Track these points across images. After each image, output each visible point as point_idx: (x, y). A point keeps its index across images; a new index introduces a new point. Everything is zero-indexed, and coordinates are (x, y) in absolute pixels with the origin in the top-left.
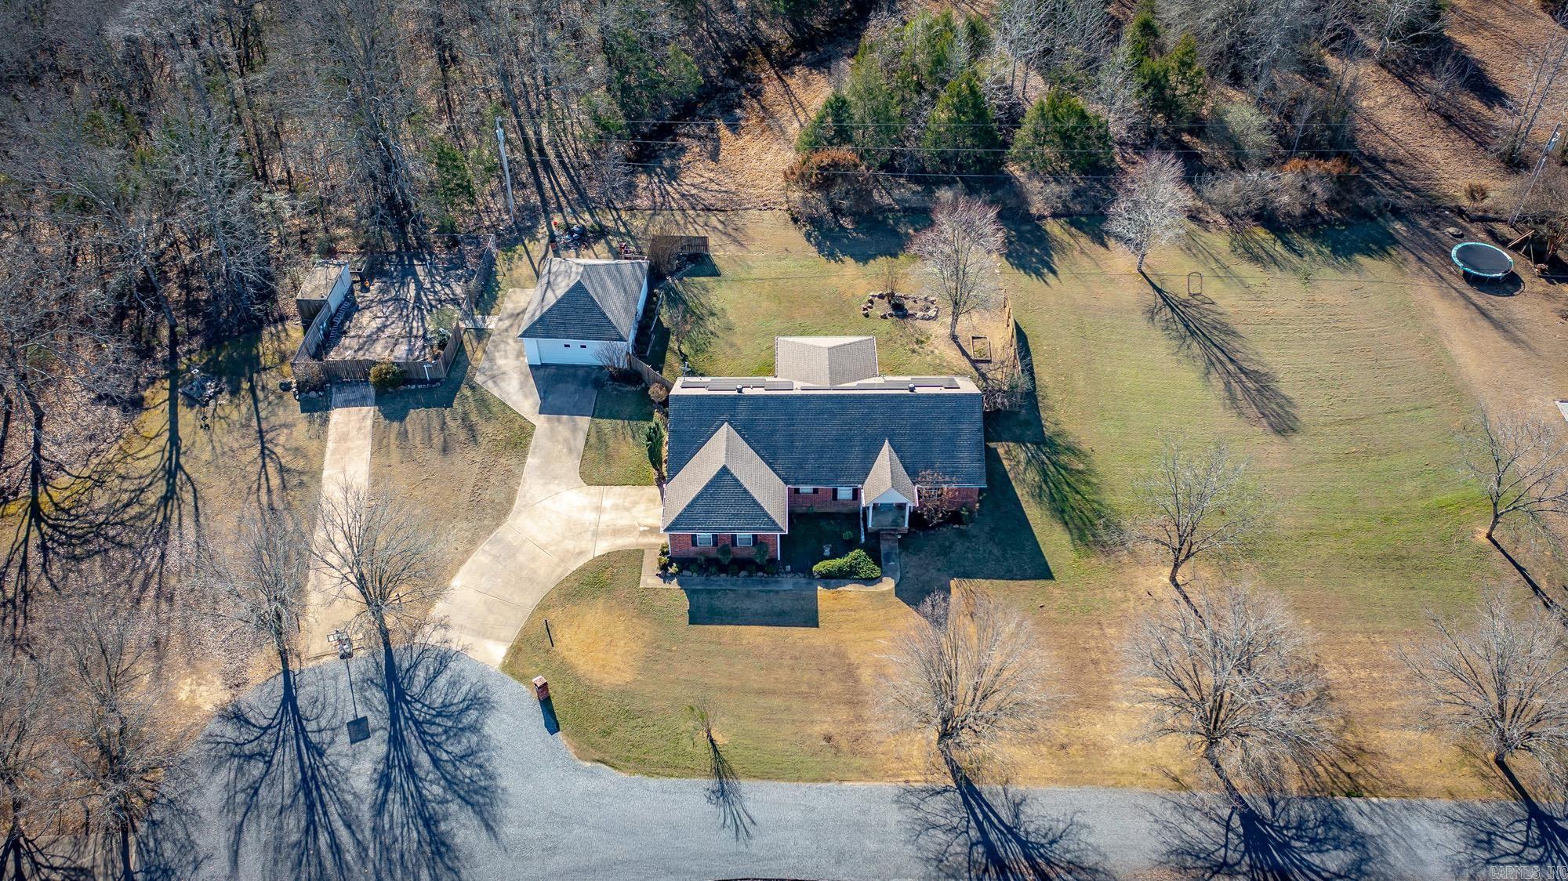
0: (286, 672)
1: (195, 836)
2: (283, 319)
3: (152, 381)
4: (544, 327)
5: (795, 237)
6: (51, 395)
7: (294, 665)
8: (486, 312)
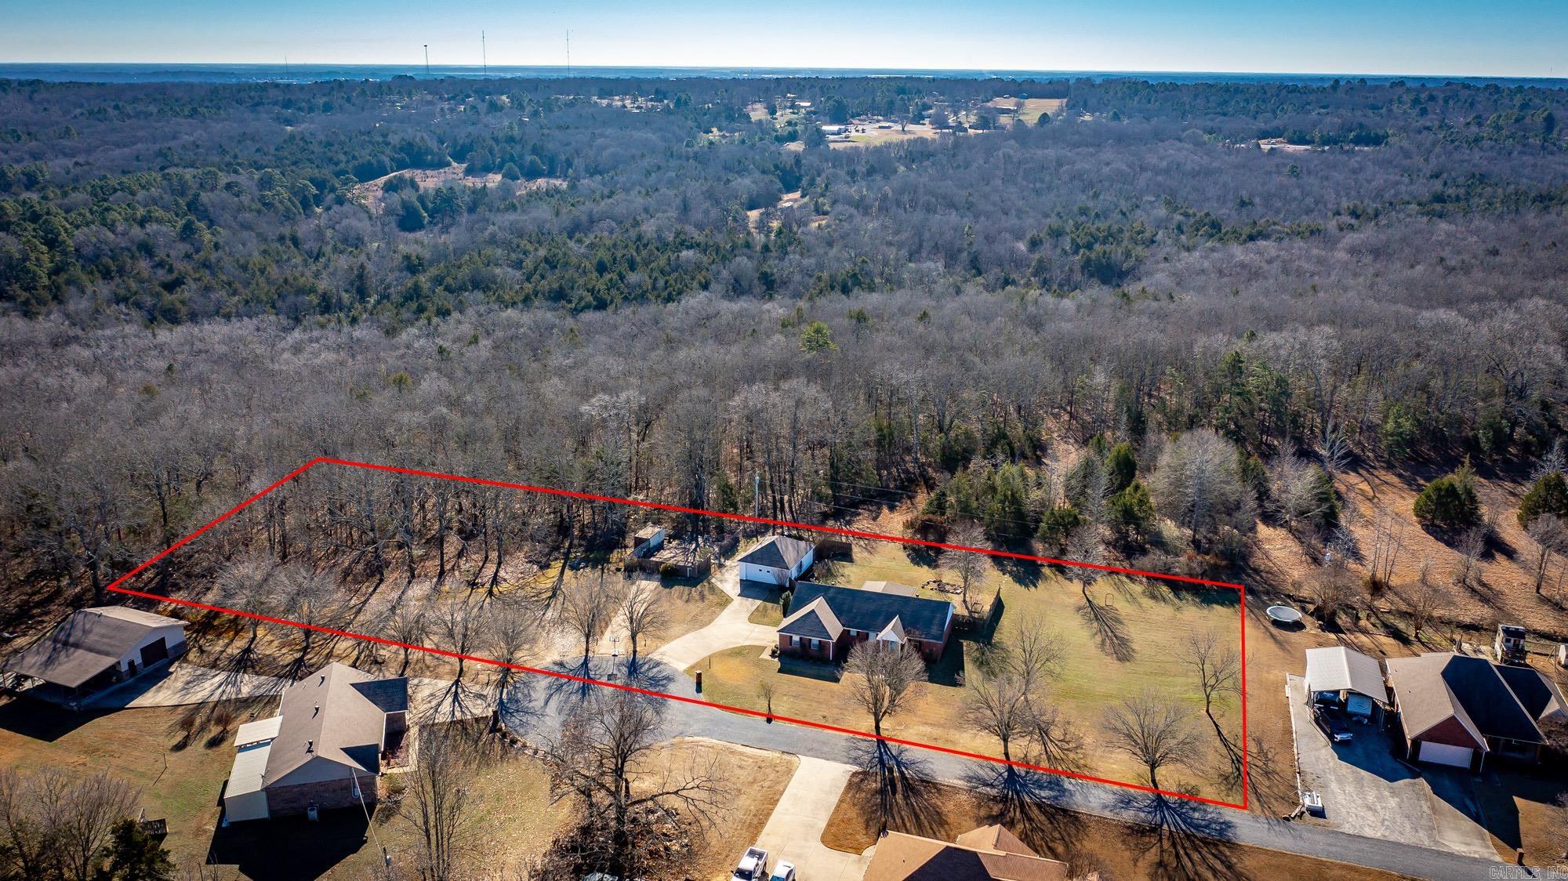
0: (586, 656)
1: (532, 693)
2: (626, 547)
3: (556, 559)
4: (751, 559)
5: (902, 555)
6: (508, 558)
7: (590, 654)
8: (727, 558)
